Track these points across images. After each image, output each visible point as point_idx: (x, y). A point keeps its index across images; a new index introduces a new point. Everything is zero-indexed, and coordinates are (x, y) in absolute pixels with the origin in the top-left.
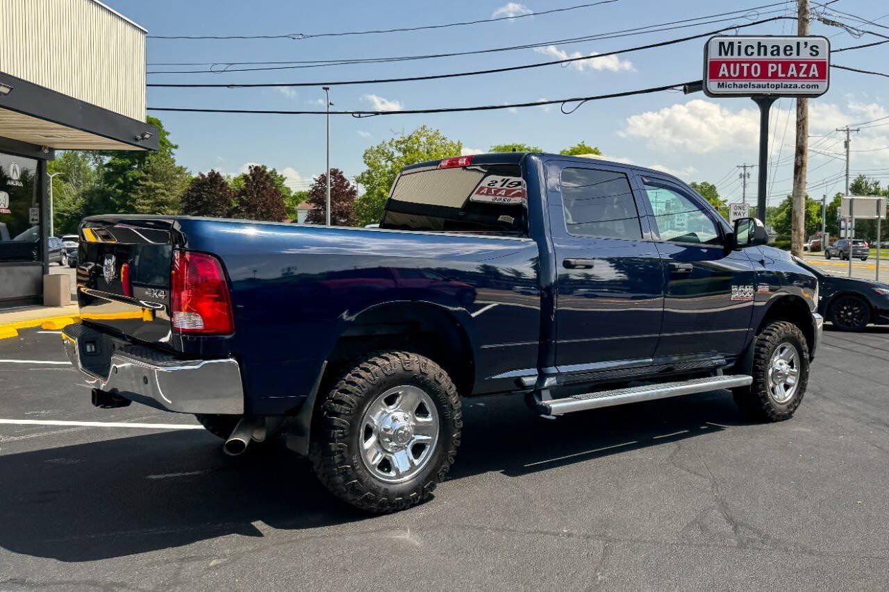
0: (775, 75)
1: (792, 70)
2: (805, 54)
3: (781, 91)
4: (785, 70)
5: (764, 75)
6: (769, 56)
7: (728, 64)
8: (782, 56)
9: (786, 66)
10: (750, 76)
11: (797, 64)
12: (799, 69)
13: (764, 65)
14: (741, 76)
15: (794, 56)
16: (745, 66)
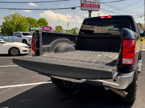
0: (92, 7)
1: (95, 6)
2: (97, 4)
3: (93, 10)
4: (94, 6)
5: (90, 7)
6: (91, 4)
7: (85, 4)
8: (93, 4)
9: (94, 5)
10: (88, 7)
11: (95, 5)
12: (96, 6)
13: (90, 5)
14: (87, 7)
15: (95, 4)
16: (88, 5)
